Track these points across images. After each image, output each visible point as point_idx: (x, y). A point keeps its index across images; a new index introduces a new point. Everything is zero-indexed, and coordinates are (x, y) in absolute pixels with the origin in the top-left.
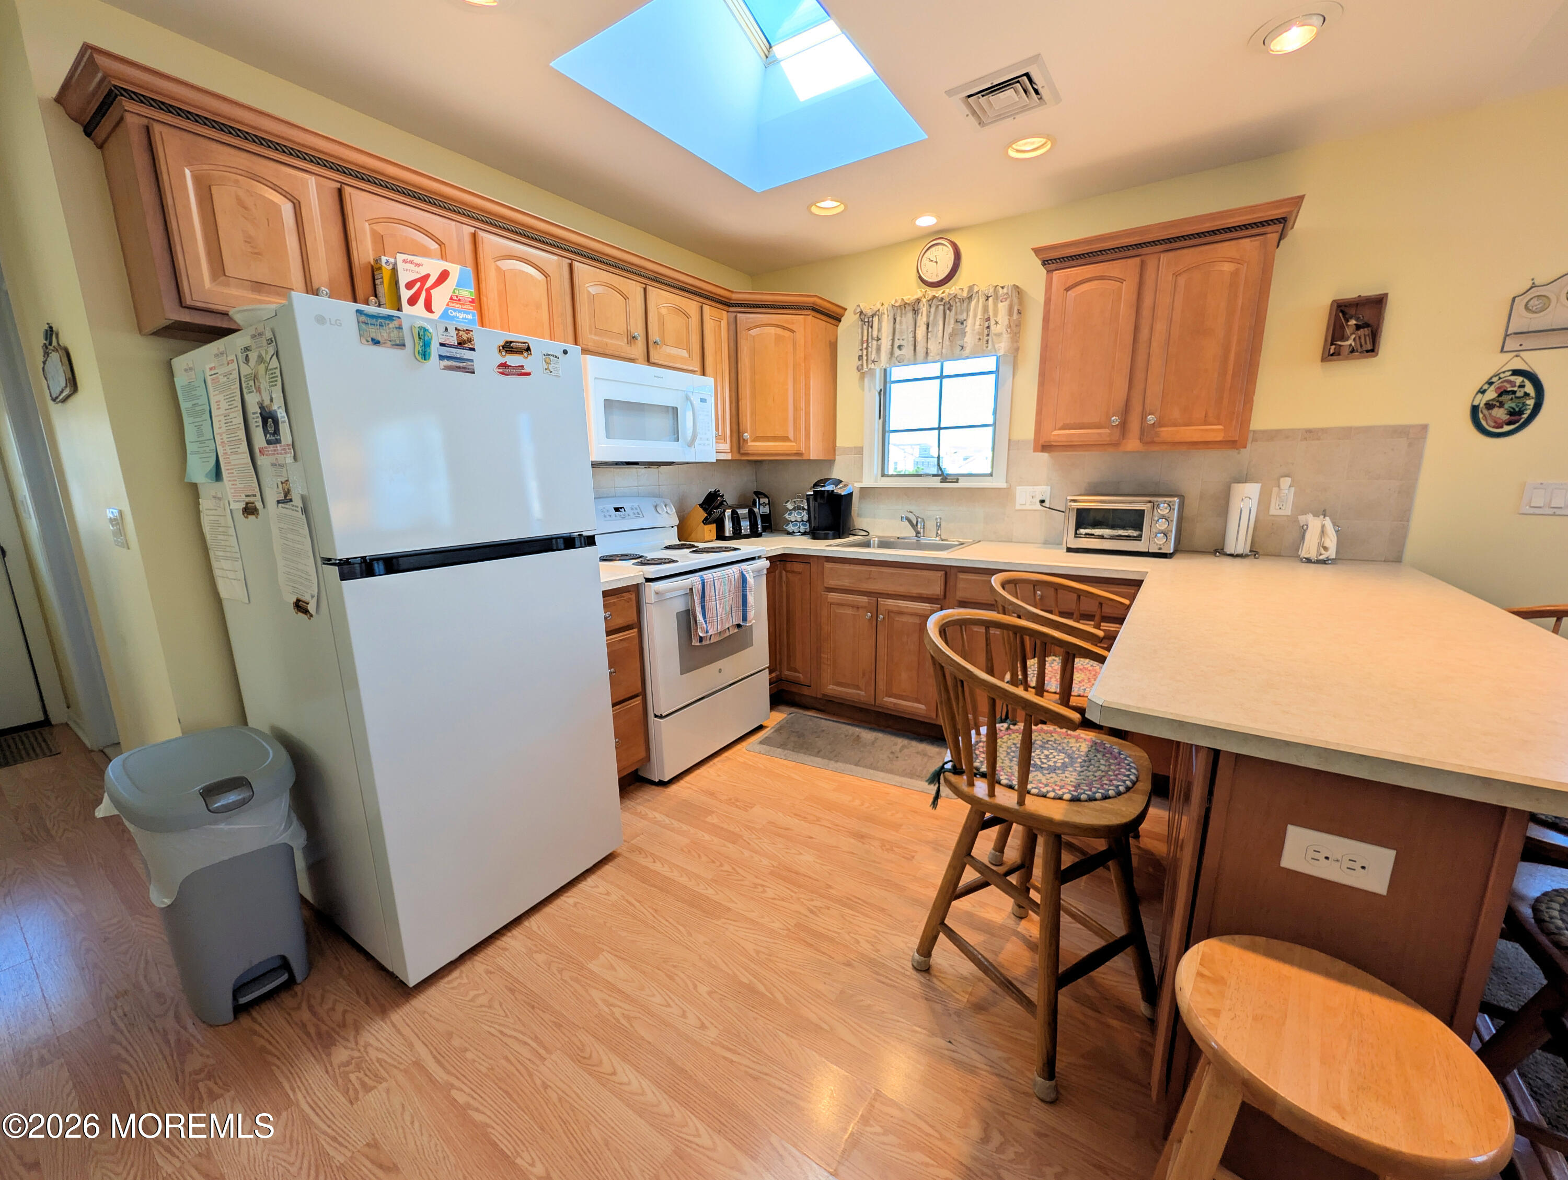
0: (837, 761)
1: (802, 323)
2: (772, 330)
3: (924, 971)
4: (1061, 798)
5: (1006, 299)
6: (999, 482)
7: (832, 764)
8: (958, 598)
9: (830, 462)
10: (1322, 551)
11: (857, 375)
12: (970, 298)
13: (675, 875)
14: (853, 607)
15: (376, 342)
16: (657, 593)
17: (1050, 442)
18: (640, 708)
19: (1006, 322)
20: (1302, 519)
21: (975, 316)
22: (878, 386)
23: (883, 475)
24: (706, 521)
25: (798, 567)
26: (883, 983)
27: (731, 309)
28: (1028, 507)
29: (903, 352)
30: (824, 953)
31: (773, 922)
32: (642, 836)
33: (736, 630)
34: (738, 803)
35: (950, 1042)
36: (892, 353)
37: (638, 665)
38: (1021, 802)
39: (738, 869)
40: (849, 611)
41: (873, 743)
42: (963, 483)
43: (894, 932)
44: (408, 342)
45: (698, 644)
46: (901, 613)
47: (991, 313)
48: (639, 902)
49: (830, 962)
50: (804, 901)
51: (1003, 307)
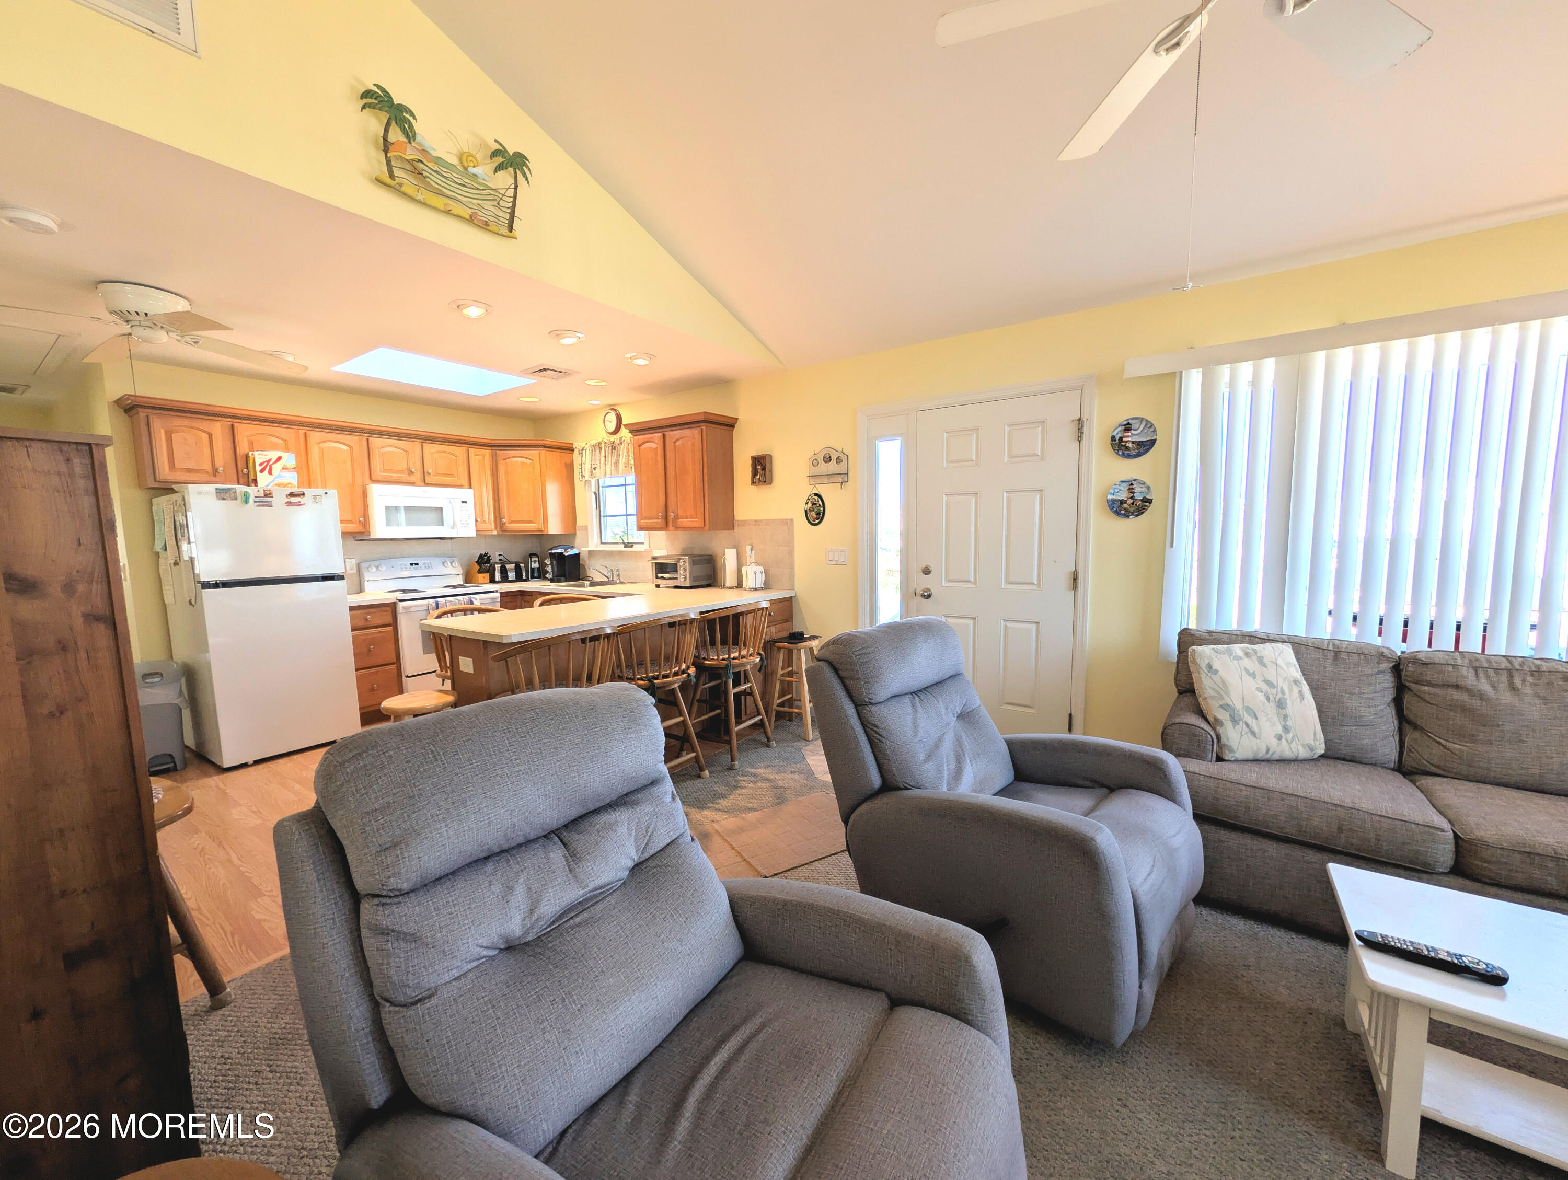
1: (538, 455)
2: (519, 460)
15: (223, 499)
16: (404, 608)
17: (641, 526)
18: (395, 671)
21: (623, 454)
22: (594, 489)
23: (600, 543)
24: (480, 572)
27: (491, 449)
36: (591, 472)
37: (392, 646)
44: (239, 498)
47: (630, 453)
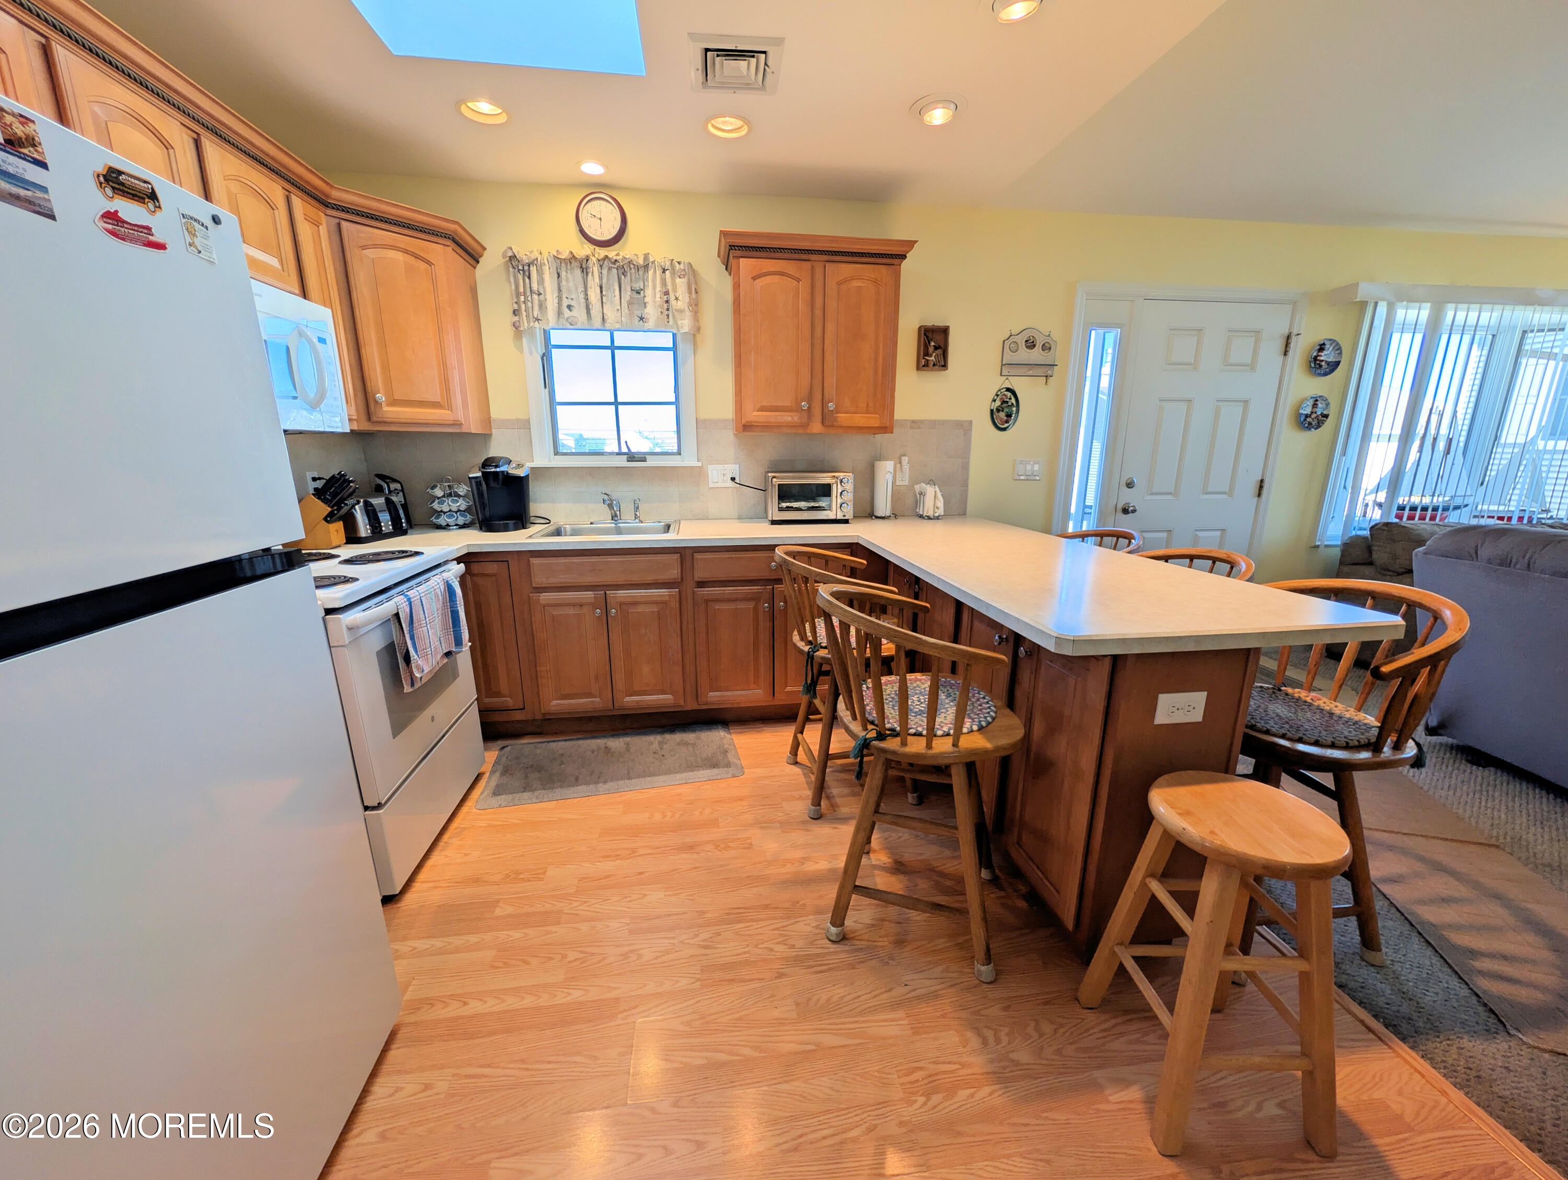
0: (605, 782)
1: (441, 253)
2: (399, 256)
3: (842, 939)
4: (972, 731)
5: (684, 276)
6: (689, 460)
7: (602, 787)
8: (696, 579)
9: (485, 437)
10: (936, 510)
11: (510, 331)
12: (646, 267)
13: (512, 1002)
14: (574, 605)
16: (350, 629)
17: (751, 422)
19: (687, 300)
20: (917, 488)
21: (654, 288)
22: (541, 350)
23: (556, 453)
24: (329, 518)
25: (491, 568)
26: (821, 972)
27: (330, 212)
28: (720, 485)
29: (575, 313)
30: (752, 980)
31: (677, 982)
32: (414, 982)
33: (446, 660)
34: (521, 876)
35: (906, 985)
36: (560, 313)
38: (929, 746)
39: (587, 950)
40: (571, 611)
41: (628, 750)
42: (651, 462)
43: (793, 921)
45: (411, 690)
46: (635, 603)
47: (670, 287)
48: (489, 1066)
49: (763, 984)
50: (691, 941)
51: (681, 283)
